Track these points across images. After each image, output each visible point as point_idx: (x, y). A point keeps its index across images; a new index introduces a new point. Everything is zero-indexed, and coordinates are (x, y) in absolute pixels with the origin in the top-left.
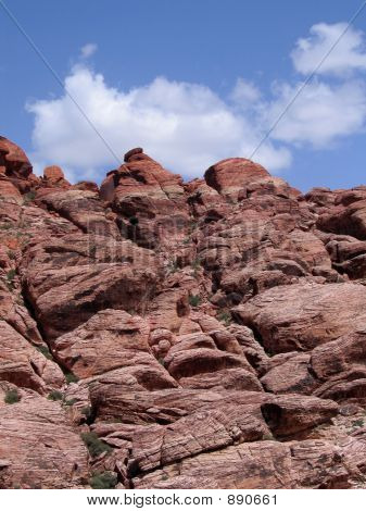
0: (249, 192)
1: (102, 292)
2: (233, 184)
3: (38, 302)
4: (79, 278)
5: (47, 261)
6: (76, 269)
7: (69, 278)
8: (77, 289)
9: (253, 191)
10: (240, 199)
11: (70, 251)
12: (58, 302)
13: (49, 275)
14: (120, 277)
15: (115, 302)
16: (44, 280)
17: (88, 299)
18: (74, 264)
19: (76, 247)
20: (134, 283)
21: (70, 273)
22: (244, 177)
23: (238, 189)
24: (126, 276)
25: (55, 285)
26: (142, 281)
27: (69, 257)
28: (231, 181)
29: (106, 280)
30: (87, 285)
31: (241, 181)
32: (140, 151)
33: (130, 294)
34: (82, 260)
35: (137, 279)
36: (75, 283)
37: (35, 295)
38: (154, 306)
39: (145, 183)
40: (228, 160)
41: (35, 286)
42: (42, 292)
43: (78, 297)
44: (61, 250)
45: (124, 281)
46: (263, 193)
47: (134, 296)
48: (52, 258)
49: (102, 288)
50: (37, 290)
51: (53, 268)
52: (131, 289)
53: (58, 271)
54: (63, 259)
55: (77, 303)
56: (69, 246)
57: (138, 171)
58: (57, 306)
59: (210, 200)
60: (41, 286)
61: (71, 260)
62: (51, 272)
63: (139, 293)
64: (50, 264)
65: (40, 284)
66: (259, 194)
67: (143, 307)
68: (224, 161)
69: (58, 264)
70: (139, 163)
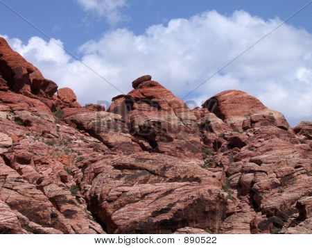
0: (253, 122)
1: (180, 210)
2: (237, 114)
3: (113, 217)
4: (154, 196)
5: (119, 177)
6: (149, 187)
7: (144, 196)
8: (154, 207)
9: (257, 122)
10: (245, 129)
11: (141, 169)
12: (137, 218)
13: (123, 192)
14: (196, 196)
15: (192, 221)
16: (119, 196)
17: (166, 216)
18: (145, 181)
19: (147, 165)
20: (210, 203)
21: (144, 191)
22: (246, 108)
23: (242, 119)
24: (202, 195)
25: (130, 202)
26: (217, 201)
27: (140, 175)
28: (234, 111)
29: (183, 198)
30: (164, 203)
31: (243, 112)
32: (149, 78)
33: (206, 213)
34: (153, 178)
35: (212, 198)
36: (150, 201)
37: (110, 211)
38: (229, 226)
39: (159, 108)
40: (229, 91)
41: (110, 201)
42: (117, 208)
43: (155, 214)
44: (132, 167)
45: (201, 201)
46: (265, 124)
47: (210, 215)
48: (124, 175)
49: (179, 206)
50: (111, 205)
51: (125, 184)
52: (207, 209)
53: (131, 188)
54: (135, 177)
55: (155, 220)
56: (139, 164)
57: (152, 97)
58: (135, 222)
59: (219, 128)
60: (116, 203)
61: (142, 178)
62: (125, 188)
63: (214, 212)
64: (122, 181)
65: (115, 200)
66: (261, 125)
67: (217, 226)
68: (226, 92)
69: (130, 181)
70: (152, 89)
